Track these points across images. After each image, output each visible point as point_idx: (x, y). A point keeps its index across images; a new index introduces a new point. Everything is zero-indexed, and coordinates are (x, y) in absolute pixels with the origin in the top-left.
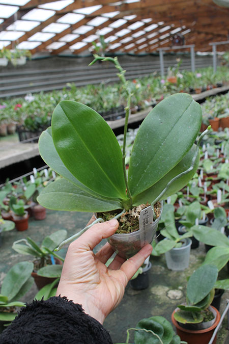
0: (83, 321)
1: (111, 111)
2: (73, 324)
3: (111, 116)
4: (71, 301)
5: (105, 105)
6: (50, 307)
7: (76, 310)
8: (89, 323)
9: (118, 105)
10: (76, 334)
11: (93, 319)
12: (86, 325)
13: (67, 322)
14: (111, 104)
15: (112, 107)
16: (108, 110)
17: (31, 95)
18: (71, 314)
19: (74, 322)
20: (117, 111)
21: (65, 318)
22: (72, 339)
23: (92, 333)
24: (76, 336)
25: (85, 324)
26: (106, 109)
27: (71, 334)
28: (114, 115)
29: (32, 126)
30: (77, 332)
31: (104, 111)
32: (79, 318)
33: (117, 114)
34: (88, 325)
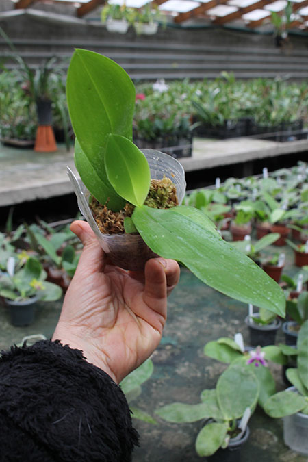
0: (82, 370)
1: (280, 126)
2: (67, 375)
3: (278, 134)
4: (67, 345)
5: (274, 115)
6: (35, 353)
7: (73, 356)
8: (91, 374)
9: (294, 118)
10: (70, 387)
11: (98, 368)
12: (87, 376)
13: (59, 372)
14: (282, 114)
15: (283, 120)
16: (276, 124)
17: (163, 82)
18: (64, 361)
19: (68, 372)
20: (290, 128)
21: (56, 367)
22: (64, 392)
23: (96, 387)
24: (69, 389)
25: (84, 375)
26: (274, 121)
27: (63, 386)
28: (285, 133)
29: (148, 132)
30: (71, 384)
31: (270, 125)
32: (76, 367)
33: (289, 132)
34: (90, 375)
